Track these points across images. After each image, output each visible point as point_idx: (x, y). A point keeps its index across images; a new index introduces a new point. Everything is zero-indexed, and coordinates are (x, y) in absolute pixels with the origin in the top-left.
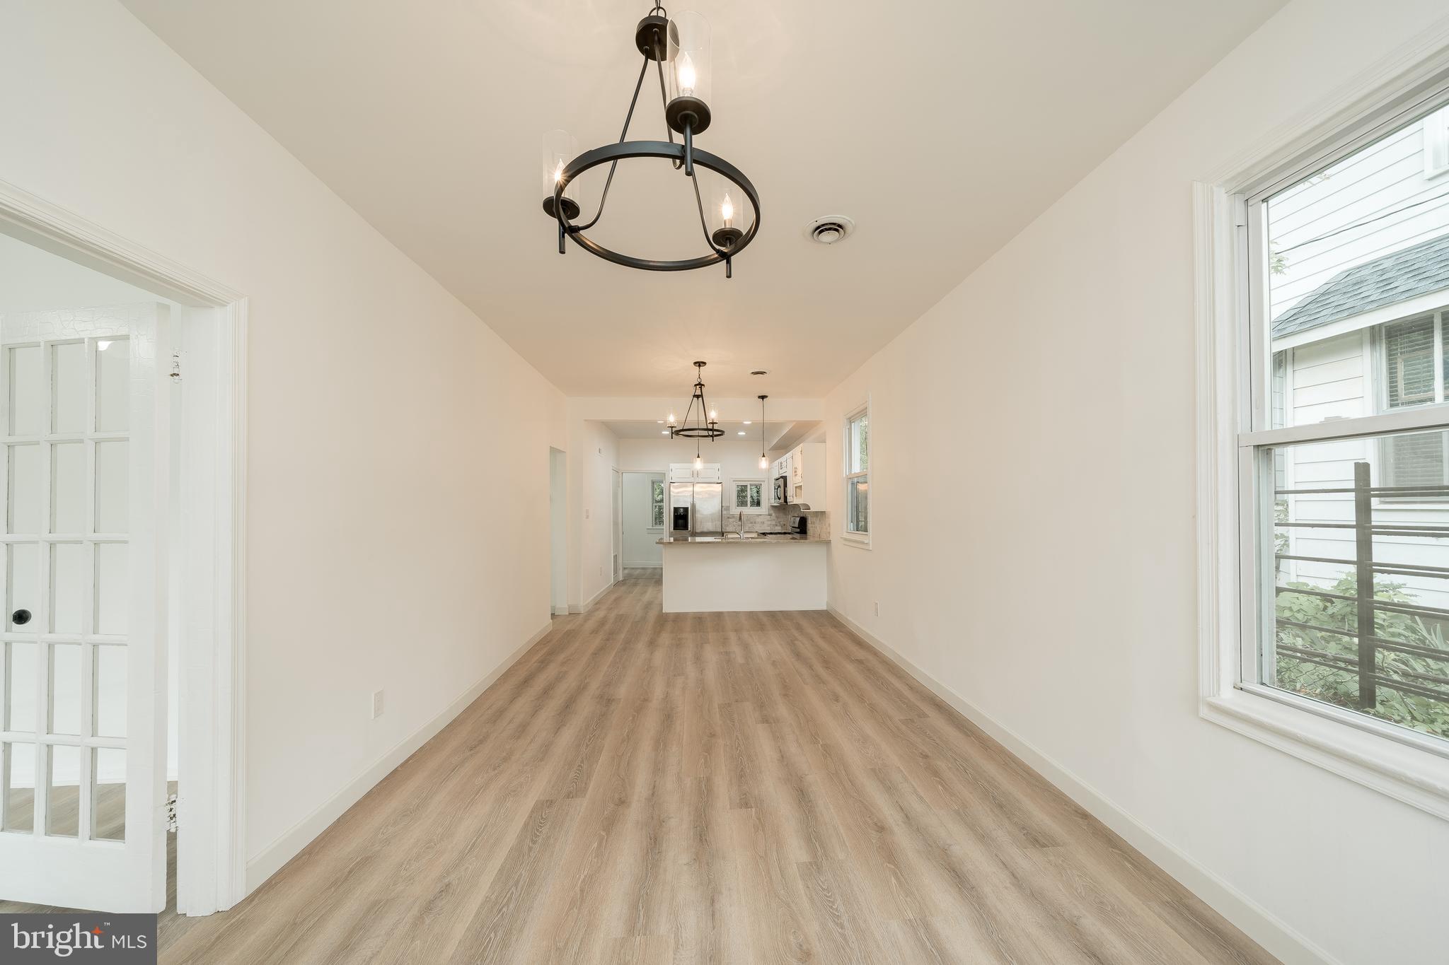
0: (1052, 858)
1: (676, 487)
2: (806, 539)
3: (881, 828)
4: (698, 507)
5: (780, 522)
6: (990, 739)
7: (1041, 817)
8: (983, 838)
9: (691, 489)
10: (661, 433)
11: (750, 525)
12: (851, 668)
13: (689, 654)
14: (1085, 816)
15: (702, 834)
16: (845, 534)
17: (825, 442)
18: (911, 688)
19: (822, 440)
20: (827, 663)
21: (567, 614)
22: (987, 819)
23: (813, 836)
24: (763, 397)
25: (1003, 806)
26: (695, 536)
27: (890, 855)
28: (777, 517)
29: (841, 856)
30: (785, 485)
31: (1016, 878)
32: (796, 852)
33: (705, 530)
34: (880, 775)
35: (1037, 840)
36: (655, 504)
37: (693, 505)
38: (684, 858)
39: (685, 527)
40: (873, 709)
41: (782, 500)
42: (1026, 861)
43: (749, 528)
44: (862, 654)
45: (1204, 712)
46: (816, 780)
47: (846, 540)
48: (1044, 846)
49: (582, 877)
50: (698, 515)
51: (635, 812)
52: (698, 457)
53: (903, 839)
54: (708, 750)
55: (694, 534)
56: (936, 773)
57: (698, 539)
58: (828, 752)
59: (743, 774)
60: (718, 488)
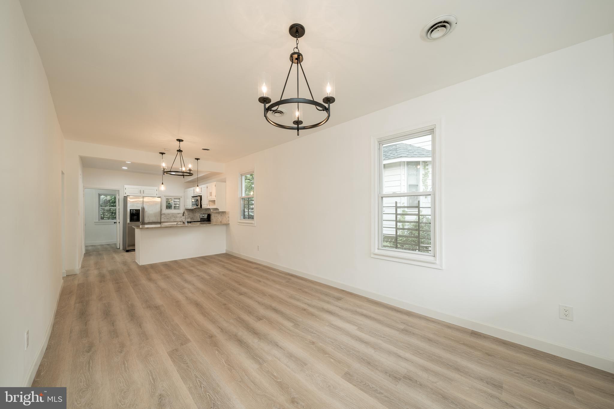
0: (344, 301)
1: (131, 198)
2: (210, 224)
3: (305, 310)
4: (146, 209)
5: (190, 217)
6: (312, 280)
7: (337, 294)
8: (328, 302)
9: (142, 200)
10: (122, 167)
11: (174, 218)
12: (255, 271)
13: (178, 280)
14: (343, 291)
15: (255, 333)
16: (239, 220)
17: (225, 182)
18: (280, 272)
19: (224, 181)
20: (244, 270)
21: (66, 276)
22: (326, 298)
23: (289, 319)
24: (197, 159)
25: (327, 295)
26: (144, 224)
27: (312, 315)
28: (188, 214)
29: (301, 320)
30: (201, 200)
31: (341, 308)
32: (289, 325)
33: (151, 221)
34: (291, 297)
35: (339, 299)
36: (100, 207)
37: (143, 209)
38: (256, 340)
39: (138, 220)
40: (274, 281)
41: (199, 206)
42: (340, 304)
43: (174, 220)
44: (255, 266)
45: (372, 256)
46: (275, 305)
47: (240, 223)
48: (341, 300)
49: (224, 362)
50: (146, 215)
51: (220, 337)
52: (163, 184)
53: (311, 310)
54: (228, 309)
55: (144, 223)
56: (306, 292)
57: (146, 226)
58: (272, 297)
59: (250, 311)
60: (159, 200)
